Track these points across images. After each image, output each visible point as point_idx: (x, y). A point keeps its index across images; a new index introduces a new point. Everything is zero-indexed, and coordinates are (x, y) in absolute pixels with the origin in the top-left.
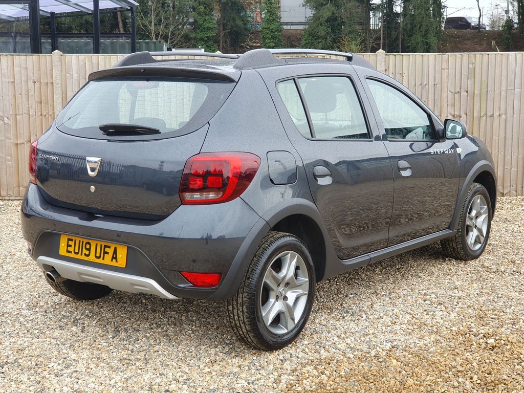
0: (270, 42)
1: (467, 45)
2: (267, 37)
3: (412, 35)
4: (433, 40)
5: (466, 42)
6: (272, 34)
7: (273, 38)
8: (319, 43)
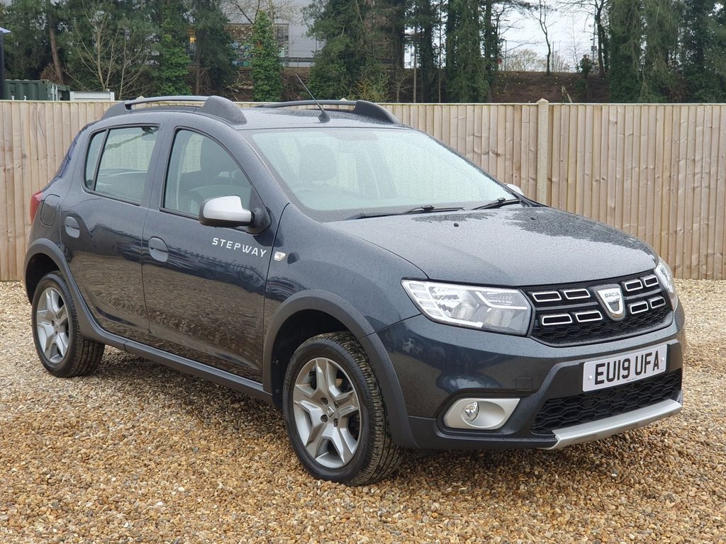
0: (264, 84)
1: (532, 91)
2: (260, 78)
3: (454, 77)
4: (482, 84)
5: (531, 87)
6: (267, 73)
7: (268, 78)
8: (329, 86)
